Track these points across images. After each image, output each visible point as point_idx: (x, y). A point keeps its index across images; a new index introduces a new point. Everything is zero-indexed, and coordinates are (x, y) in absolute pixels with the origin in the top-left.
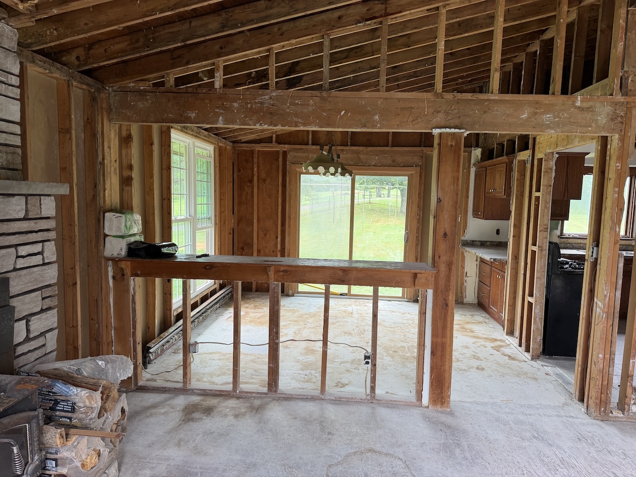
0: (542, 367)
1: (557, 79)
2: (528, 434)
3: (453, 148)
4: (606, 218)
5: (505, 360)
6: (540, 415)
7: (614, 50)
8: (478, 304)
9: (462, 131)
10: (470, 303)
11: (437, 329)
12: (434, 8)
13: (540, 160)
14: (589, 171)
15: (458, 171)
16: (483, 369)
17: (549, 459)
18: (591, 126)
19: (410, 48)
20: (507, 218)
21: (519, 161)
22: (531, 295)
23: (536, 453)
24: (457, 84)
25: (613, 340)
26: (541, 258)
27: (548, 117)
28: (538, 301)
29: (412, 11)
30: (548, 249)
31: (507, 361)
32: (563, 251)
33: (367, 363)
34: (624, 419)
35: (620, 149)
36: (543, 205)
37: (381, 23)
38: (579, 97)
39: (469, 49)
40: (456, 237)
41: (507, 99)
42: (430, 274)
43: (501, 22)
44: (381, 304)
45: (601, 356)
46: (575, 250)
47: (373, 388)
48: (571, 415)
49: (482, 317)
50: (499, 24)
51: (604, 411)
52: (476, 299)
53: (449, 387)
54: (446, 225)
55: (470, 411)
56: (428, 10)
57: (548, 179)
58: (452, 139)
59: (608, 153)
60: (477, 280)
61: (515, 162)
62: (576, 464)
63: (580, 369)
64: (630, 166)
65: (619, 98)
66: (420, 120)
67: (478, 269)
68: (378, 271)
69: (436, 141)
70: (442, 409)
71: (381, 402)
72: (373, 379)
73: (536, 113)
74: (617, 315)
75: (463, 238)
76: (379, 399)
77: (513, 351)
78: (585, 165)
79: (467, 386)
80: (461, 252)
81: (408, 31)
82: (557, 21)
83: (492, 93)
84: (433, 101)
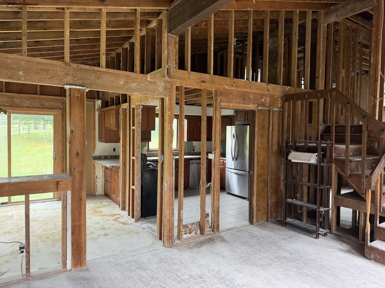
0: (141, 225)
1: (137, 65)
2: (134, 268)
3: (79, 98)
4: (166, 140)
5: (121, 226)
6: (140, 254)
7: (163, 54)
8: (105, 194)
9: (84, 88)
10: (100, 194)
11: (75, 216)
12: (61, 8)
13: (134, 109)
14: (157, 115)
15: (84, 113)
16: (108, 235)
17: (145, 278)
18: (156, 92)
19: (46, 31)
20: (119, 142)
21: (123, 109)
22: (133, 185)
23: (138, 277)
24: (83, 60)
25: (173, 203)
26: (137, 163)
27: (134, 85)
28: (137, 188)
29: (45, 6)
30: (140, 158)
31: (122, 226)
32: (148, 158)
33: (22, 252)
34: (180, 244)
35: (169, 105)
36: (137, 134)
37: (21, 8)
38: (149, 76)
39: (88, 39)
40: (85, 155)
41: (110, 72)
42: (69, 181)
43: (105, 27)
44: (32, 206)
45: (168, 212)
46: (155, 157)
47: (28, 270)
48: (156, 249)
49: (107, 202)
50: (103, 27)
51: (171, 242)
52: (103, 191)
53: (85, 252)
54: (77, 147)
55: (99, 264)
56: (57, 8)
57: (138, 119)
58: (78, 93)
59: (164, 107)
60: (104, 179)
61: (121, 110)
62: (159, 276)
63: (159, 221)
64: (175, 114)
65: (167, 78)
66: (54, 78)
67: (104, 173)
68: (28, 183)
69: (68, 93)
70: (81, 268)
71: (35, 277)
72: (28, 263)
73: (128, 82)
74: (174, 189)
75: (93, 155)
76: (33, 275)
77: (125, 219)
78: (156, 113)
79: (98, 248)
80: (93, 163)
81: (43, 19)
82: (135, 33)
83: (102, 67)
84: (63, 67)
